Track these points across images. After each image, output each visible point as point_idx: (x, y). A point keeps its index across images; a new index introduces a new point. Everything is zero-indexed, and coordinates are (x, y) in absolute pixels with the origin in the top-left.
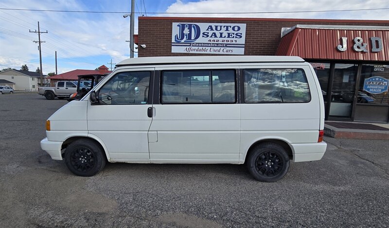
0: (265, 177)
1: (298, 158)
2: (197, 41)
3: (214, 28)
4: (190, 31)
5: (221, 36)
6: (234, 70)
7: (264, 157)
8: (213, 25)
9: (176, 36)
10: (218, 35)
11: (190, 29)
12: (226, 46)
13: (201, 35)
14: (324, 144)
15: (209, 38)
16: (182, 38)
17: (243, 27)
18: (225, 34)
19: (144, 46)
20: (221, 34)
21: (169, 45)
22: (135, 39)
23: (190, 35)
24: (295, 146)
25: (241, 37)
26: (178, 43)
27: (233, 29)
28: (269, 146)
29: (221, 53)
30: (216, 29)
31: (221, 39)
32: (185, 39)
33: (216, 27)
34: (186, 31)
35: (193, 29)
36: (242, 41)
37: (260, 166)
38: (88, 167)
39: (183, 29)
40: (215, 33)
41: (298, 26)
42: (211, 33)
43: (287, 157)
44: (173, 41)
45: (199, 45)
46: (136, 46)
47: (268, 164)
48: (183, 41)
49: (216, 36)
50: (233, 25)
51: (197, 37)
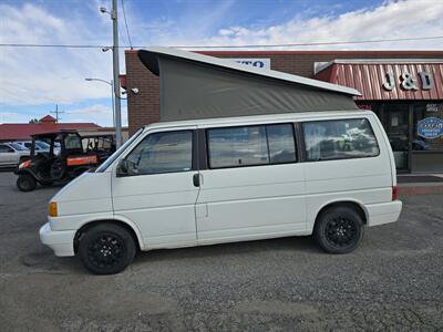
0: (337, 248)
1: (373, 221)
6: (292, 123)
7: (334, 224)
14: (399, 203)
19: (136, 90)
22: (123, 82)
24: (369, 208)
28: (341, 210)
37: (331, 236)
38: (113, 261)
41: (336, 61)
43: (360, 221)
47: (340, 232)
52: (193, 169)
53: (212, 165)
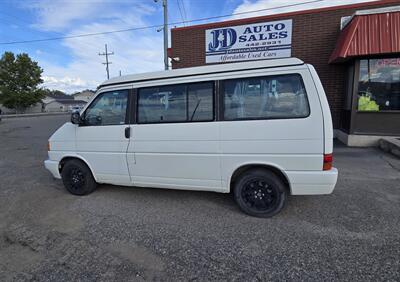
0: (254, 210)
1: (296, 190)
2: (233, 47)
3: (252, 30)
4: (225, 37)
5: (261, 38)
6: (213, 82)
7: (252, 186)
8: (251, 26)
9: (210, 45)
10: (258, 37)
11: (225, 34)
12: (268, 49)
13: (238, 39)
15: (247, 42)
17: (289, 23)
18: (266, 35)
19: (177, 59)
20: (261, 36)
21: (203, 55)
22: (169, 53)
23: (225, 41)
25: (286, 36)
26: (212, 52)
27: (276, 28)
28: (258, 173)
29: (262, 57)
30: (255, 31)
31: (261, 42)
32: (220, 46)
33: (255, 28)
34: (221, 38)
35: (228, 34)
36: (288, 41)
37: (247, 197)
38: (80, 187)
39: (217, 36)
40: (253, 36)
41: (358, 13)
42: (248, 35)
43: (281, 187)
44: (207, 50)
45: (235, 51)
46: (170, 59)
47: (258, 195)
48: (217, 49)
49: (255, 39)
50: (275, 23)
51: (233, 42)
52: (126, 124)
53: (140, 120)
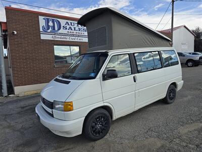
2: (60, 32)
3: (70, 24)
4: (54, 24)
5: (75, 30)
8: (69, 22)
9: (43, 27)
10: (73, 29)
11: (53, 22)
12: (79, 36)
13: (62, 28)
15: (67, 30)
16: (48, 29)
18: (77, 28)
19: (15, 32)
20: (75, 28)
21: (39, 33)
23: (54, 27)
25: (86, 31)
26: (45, 32)
27: (82, 26)
29: (76, 40)
30: (71, 25)
31: (75, 32)
32: (50, 29)
33: (71, 23)
34: (51, 24)
35: (55, 22)
39: (48, 22)
40: (70, 27)
42: (68, 26)
44: (41, 30)
45: (61, 34)
48: (49, 31)
49: (72, 30)
51: (59, 29)
